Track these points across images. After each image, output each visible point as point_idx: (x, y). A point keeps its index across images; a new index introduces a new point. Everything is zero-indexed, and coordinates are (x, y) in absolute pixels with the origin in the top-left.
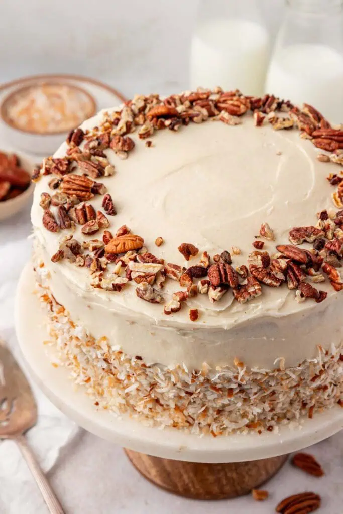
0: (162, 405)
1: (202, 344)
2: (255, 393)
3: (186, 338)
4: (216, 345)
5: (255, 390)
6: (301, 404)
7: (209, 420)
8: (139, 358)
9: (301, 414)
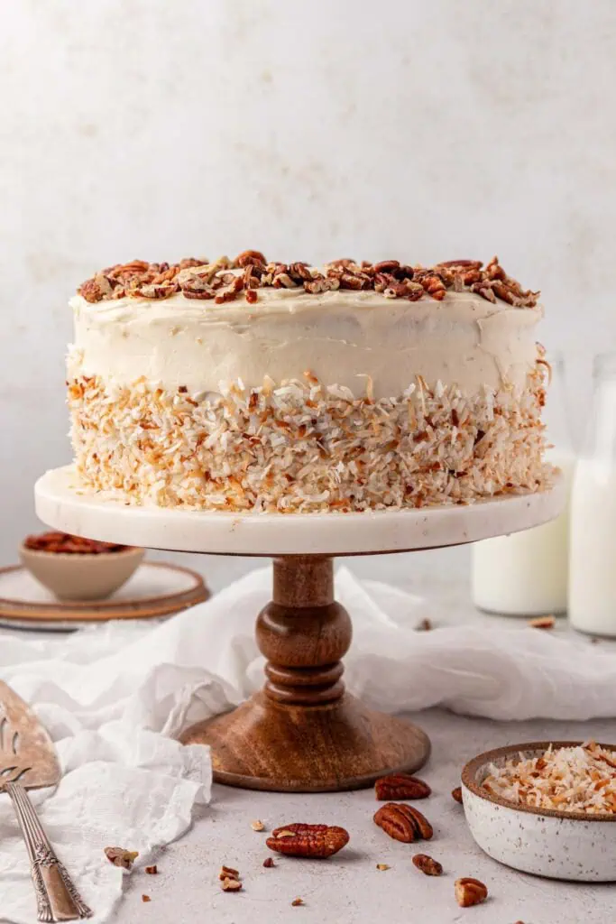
0: (214, 481)
1: (263, 344)
2: (337, 440)
3: (242, 335)
4: (281, 346)
5: (335, 433)
6: (403, 489)
7: (276, 490)
8: (183, 390)
9: (404, 501)
